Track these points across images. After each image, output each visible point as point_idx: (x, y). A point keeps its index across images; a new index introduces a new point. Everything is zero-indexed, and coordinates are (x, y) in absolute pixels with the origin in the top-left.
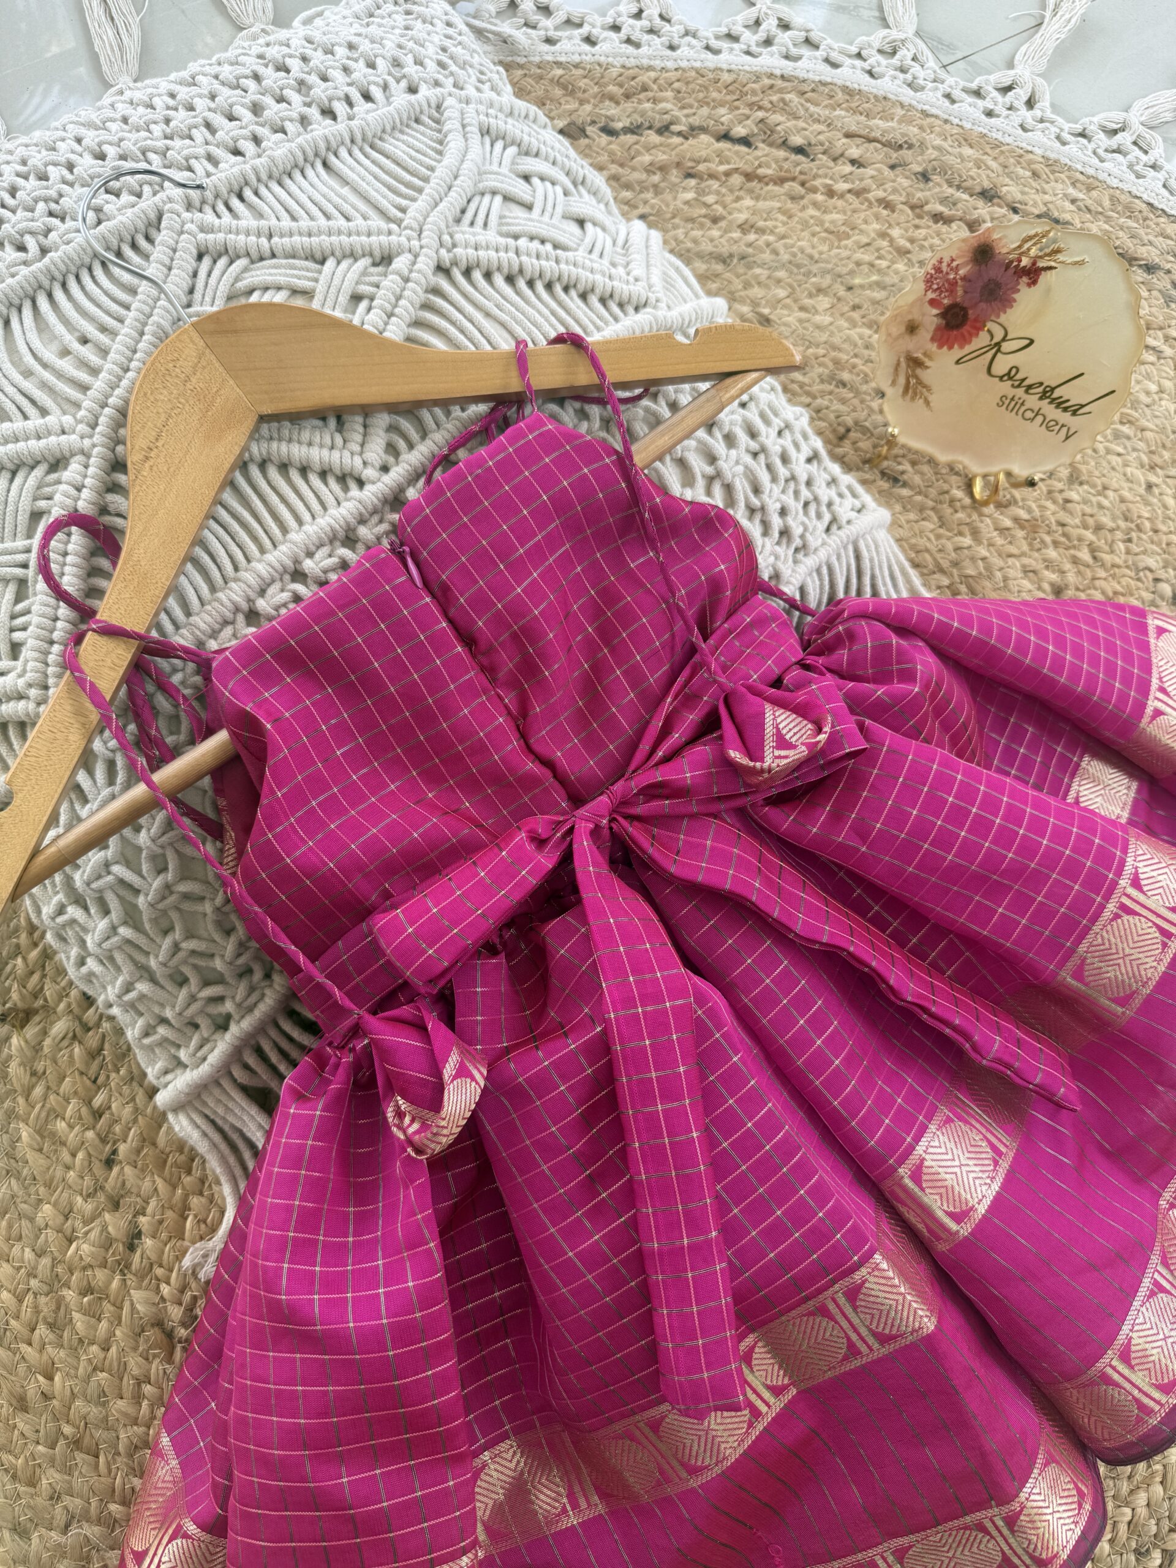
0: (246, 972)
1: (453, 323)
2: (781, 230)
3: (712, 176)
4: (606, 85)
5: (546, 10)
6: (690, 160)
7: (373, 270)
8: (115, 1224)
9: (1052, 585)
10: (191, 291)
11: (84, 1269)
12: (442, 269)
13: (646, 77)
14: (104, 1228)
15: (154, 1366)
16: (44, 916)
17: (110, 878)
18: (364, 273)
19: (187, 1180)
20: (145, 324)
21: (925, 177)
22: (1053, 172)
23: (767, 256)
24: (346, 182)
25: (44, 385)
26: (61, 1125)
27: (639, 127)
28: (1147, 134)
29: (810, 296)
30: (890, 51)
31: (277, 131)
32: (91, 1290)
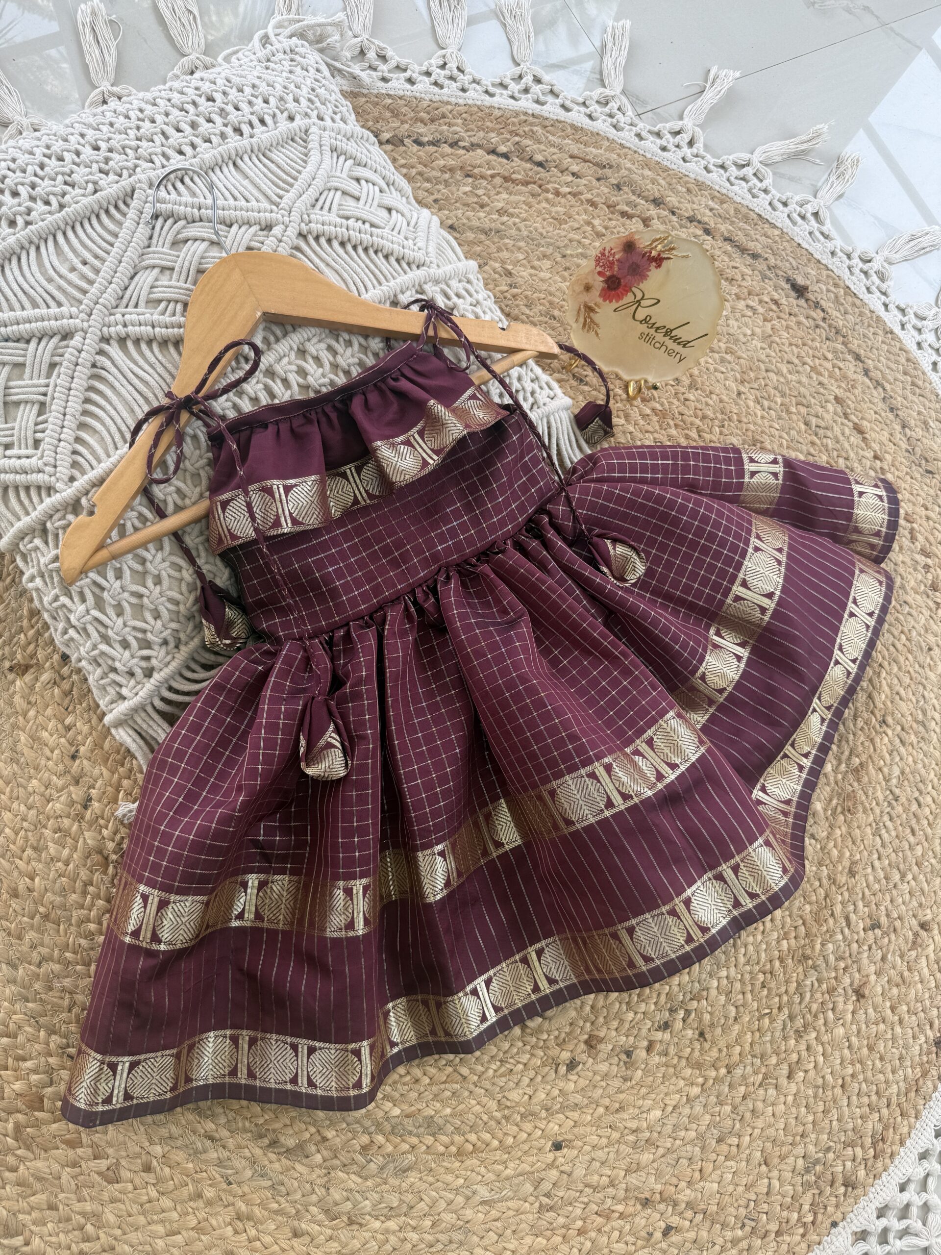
0: (165, 643)
2: (524, 215)
3: (482, 177)
4: (419, 112)
5: (383, 58)
6: (470, 165)
7: (260, 233)
8: (77, 793)
10: (151, 238)
11: (57, 818)
12: (302, 235)
13: (445, 109)
14: (70, 795)
16: (44, 603)
18: (255, 235)
19: (121, 770)
20: (122, 256)
21: (618, 187)
22: (700, 190)
23: (513, 232)
24: (247, 177)
25: (59, 288)
26: (45, 734)
27: (438, 141)
28: (763, 169)
29: (539, 259)
30: (604, 102)
31: (206, 141)
32: (60, 830)
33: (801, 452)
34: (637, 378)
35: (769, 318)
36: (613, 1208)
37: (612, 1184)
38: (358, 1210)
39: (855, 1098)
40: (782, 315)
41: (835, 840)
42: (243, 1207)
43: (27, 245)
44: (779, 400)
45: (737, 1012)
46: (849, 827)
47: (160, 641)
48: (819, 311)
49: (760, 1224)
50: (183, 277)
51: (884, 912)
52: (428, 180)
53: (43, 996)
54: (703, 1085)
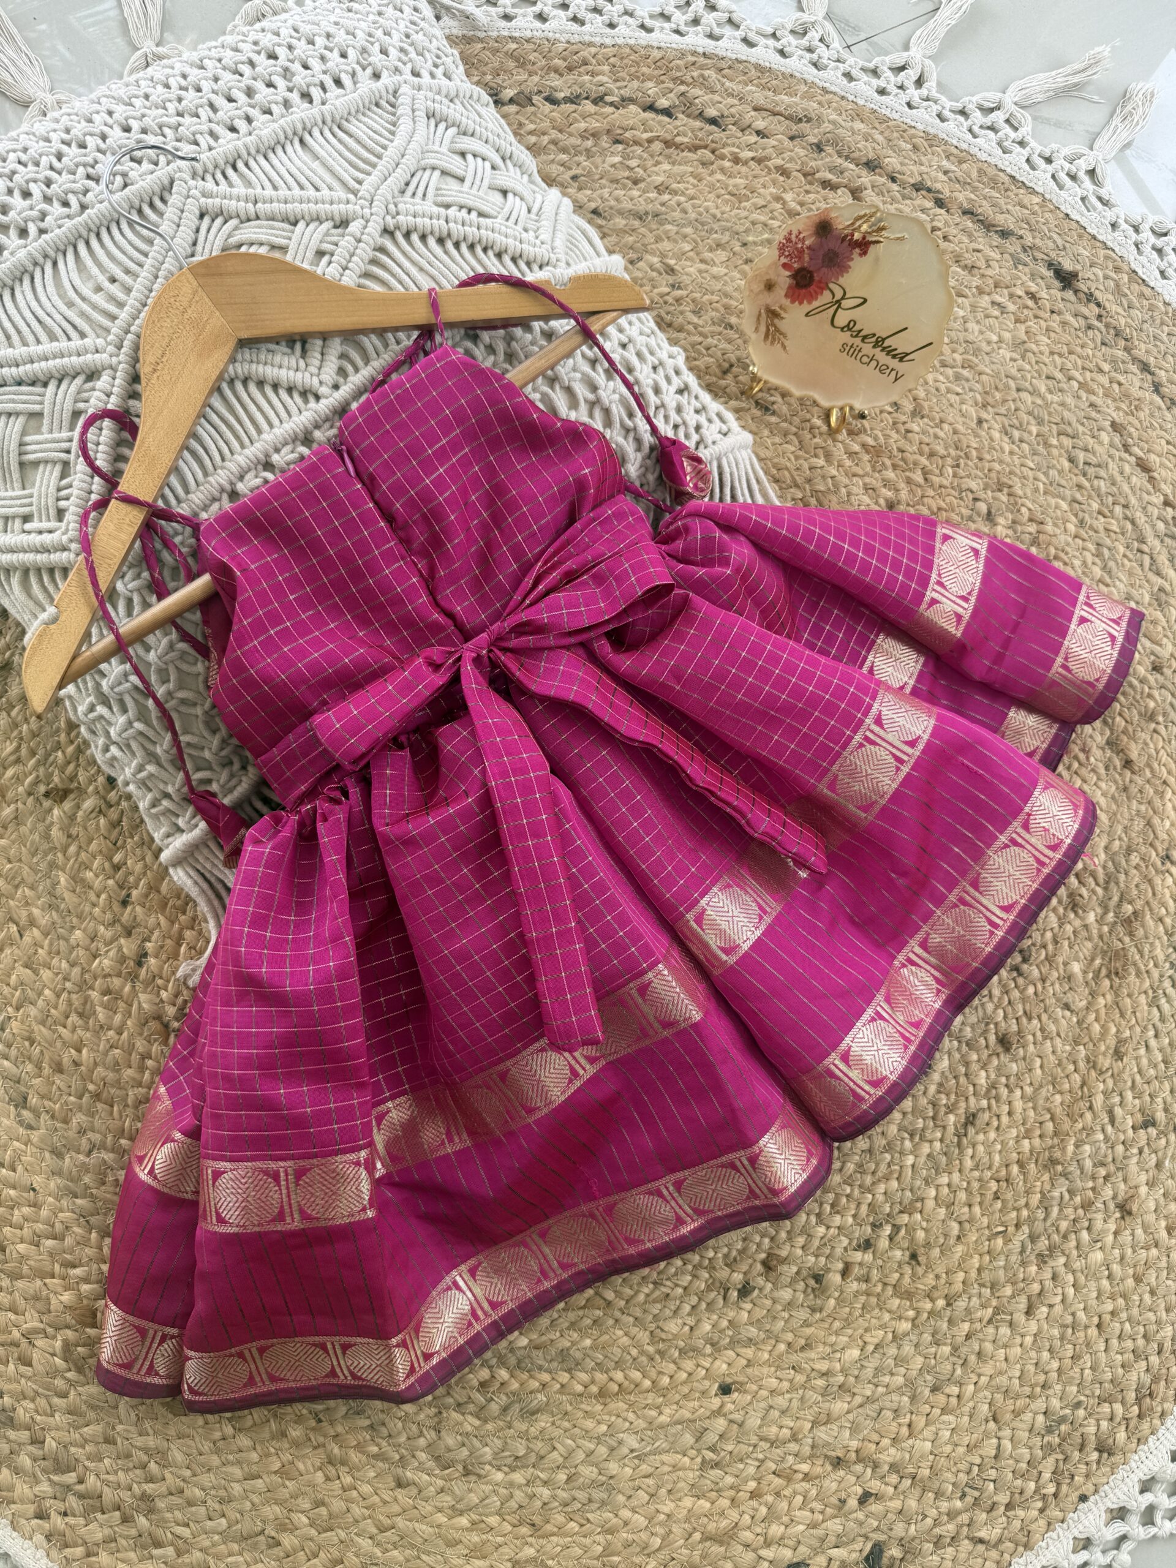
0: (227, 763)
1: (393, 275)
2: (691, 192)
3: (636, 143)
4: (552, 59)
6: (619, 127)
7: (334, 231)
8: (128, 947)
9: (886, 500)
10: (195, 244)
11: (105, 976)
12: (387, 232)
13: (586, 53)
14: (120, 948)
15: (154, 1047)
16: (80, 713)
17: (128, 685)
18: (327, 234)
19: (182, 918)
20: (159, 270)
21: (819, 148)
22: (931, 146)
23: (677, 215)
24: (317, 157)
25: (83, 314)
26: (89, 875)
27: (577, 97)
28: (1019, 113)
29: (711, 250)
30: (801, 32)
31: (265, 112)
32: (109, 991)
33: (1063, 499)
34: (840, 403)
35: (1023, 317)
36: (796, 1467)
37: (794, 1438)
38: (477, 1458)
39: (1114, 1342)
40: (1041, 313)
41: (1097, 1011)
42: (336, 1451)
43: (41, 260)
44: (1034, 429)
45: (961, 1229)
46: (1117, 995)
48: (1092, 306)
49: (985, 1495)
51: (1161, 1106)
52: (564, 150)
53: (94, 1191)
54: (913, 1320)
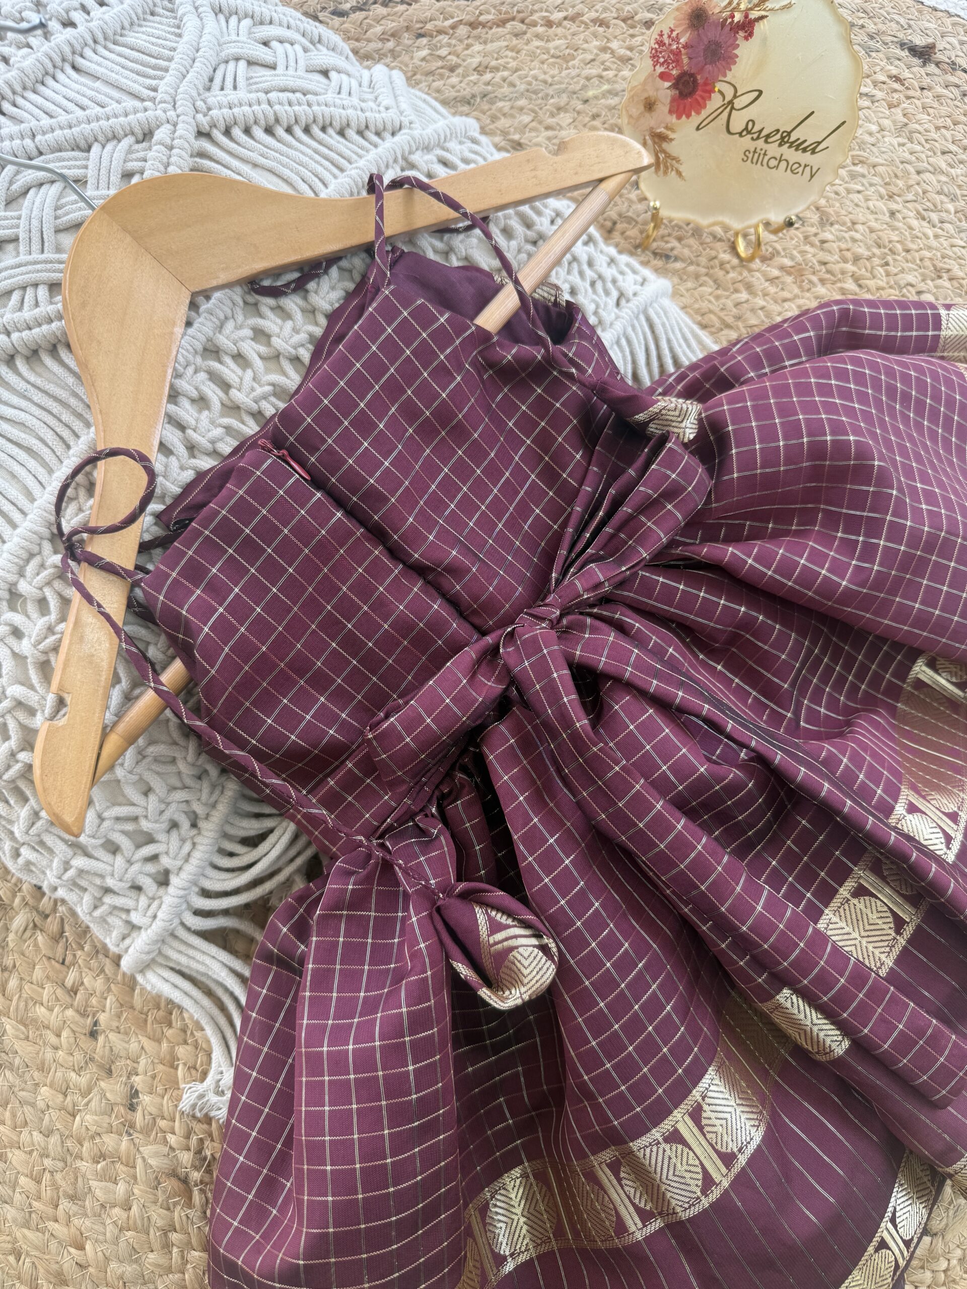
0: (173, 827)
2: (513, 64)
3: (440, 32)
6: (418, 22)
7: (137, 147)
8: (114, 1089)
11: (93, 1138)
12: (202, 133)
14: (103, 1095)
15: (176, 1214)
17: (17, 767)
18: (130, 151)
19: (169, 1033)
23: (506, 90)
24: (96, 77)
26: (41, 1011)
29: (552, 115)
32: (102, 1156)
34: (754, 221)
40: (911, 93)
44: (950, 207)
47: (165, 826)
48: (960, 73)
50: (36, 246)
